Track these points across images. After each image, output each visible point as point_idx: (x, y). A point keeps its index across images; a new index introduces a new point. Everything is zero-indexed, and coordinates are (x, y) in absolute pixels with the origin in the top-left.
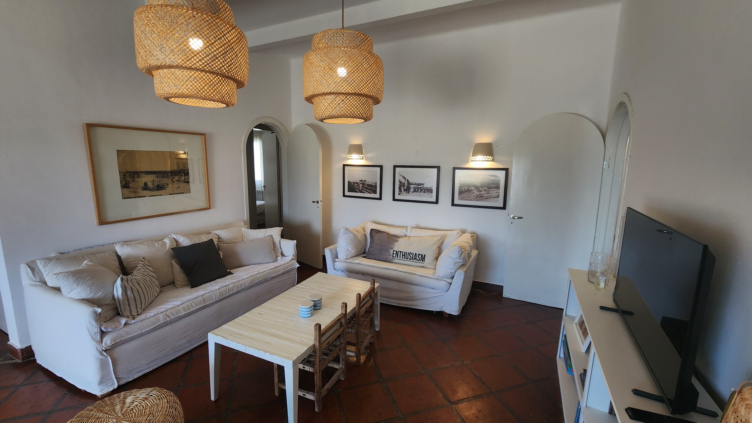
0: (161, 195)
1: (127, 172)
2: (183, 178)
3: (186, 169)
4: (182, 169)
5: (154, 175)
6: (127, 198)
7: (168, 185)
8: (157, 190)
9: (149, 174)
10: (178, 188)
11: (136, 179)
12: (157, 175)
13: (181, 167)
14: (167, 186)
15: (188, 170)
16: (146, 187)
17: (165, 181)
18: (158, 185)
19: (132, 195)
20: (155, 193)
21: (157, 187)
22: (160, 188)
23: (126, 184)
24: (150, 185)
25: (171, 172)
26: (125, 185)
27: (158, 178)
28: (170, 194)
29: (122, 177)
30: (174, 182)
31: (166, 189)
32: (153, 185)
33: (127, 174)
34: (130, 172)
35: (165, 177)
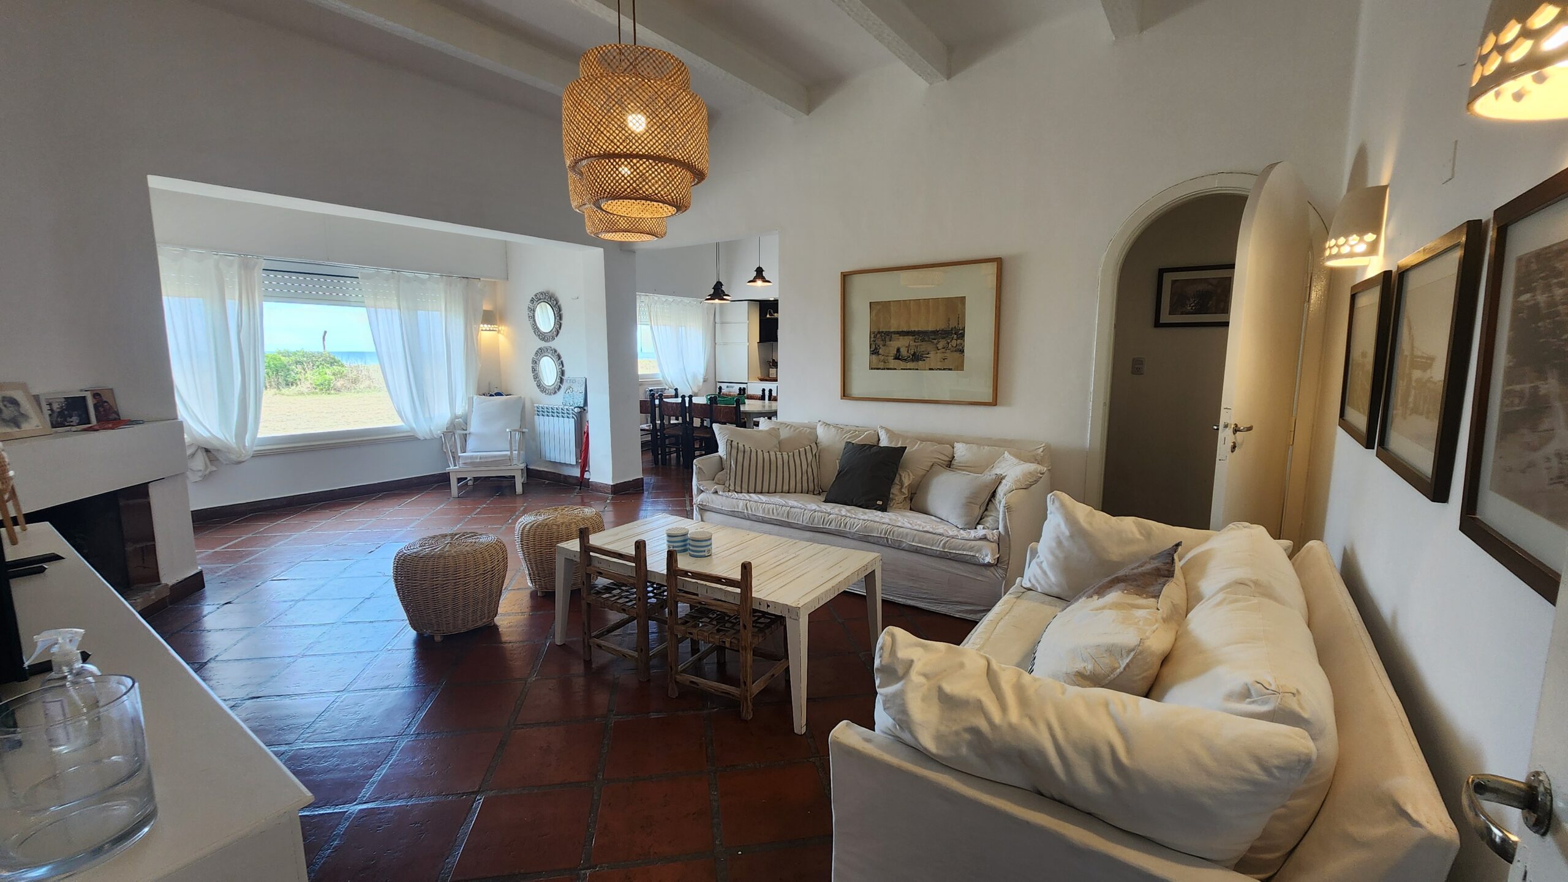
0: (917, 369)
1: (879, 332)
2: (954, 343)
3: (961, 327)
4: (953, 326)
5: (911, 337)
6: (875, 369)
7: (928, 354)
8: (913, 361)
9: (905, 336)
10: (944, 359)
11: (888, 343)
12: (914, 337)
13: (953, 324)
14: (927, 356)
15: (964, 329)
16: (898, 354)
17: (924, 347)
18: (914, 353)
19: (881, 365)
20: (910, 365)
21: (913, 356)
22: (916, 357)
23: (876, 349)
24: (904, 351)
25: (935, 332)
26: (874, 352)
27: (915, 342)
28: (930, 369)
29: (872, 340)
30: (939, 350)
31: (924, 360)
32: (908, 352)
33: (878, 336)
34: (883, 332)
35: (926, 341)
